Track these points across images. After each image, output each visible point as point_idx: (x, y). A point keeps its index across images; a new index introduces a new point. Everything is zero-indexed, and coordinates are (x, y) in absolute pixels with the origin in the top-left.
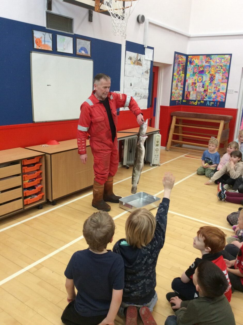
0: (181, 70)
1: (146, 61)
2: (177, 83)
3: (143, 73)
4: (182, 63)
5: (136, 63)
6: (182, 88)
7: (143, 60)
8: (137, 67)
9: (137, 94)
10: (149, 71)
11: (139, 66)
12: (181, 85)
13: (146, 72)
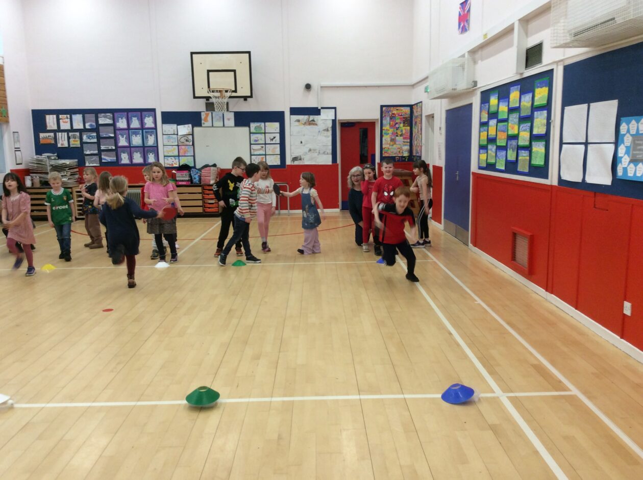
0: (401, 123)
1: (323, 121)
2: (393, 137)
3: (319, 132)
4: (401, 115)
5: (307, 123)
6: (408, 142)
7: (318, 120)
8: (309, 127)
9: (312, 151)
10: (330, 130)
11: (311, 126)
12: (404, 138)
13: (324, 130)
